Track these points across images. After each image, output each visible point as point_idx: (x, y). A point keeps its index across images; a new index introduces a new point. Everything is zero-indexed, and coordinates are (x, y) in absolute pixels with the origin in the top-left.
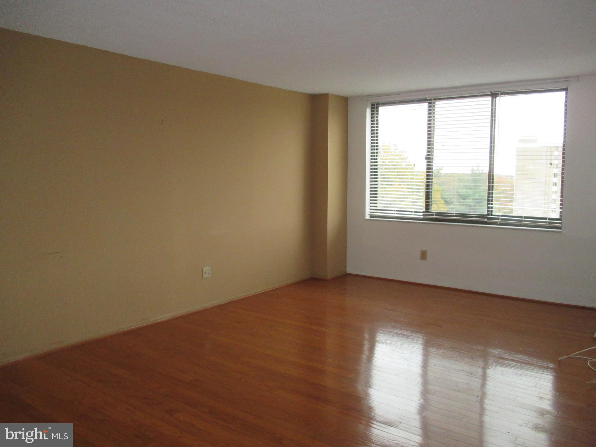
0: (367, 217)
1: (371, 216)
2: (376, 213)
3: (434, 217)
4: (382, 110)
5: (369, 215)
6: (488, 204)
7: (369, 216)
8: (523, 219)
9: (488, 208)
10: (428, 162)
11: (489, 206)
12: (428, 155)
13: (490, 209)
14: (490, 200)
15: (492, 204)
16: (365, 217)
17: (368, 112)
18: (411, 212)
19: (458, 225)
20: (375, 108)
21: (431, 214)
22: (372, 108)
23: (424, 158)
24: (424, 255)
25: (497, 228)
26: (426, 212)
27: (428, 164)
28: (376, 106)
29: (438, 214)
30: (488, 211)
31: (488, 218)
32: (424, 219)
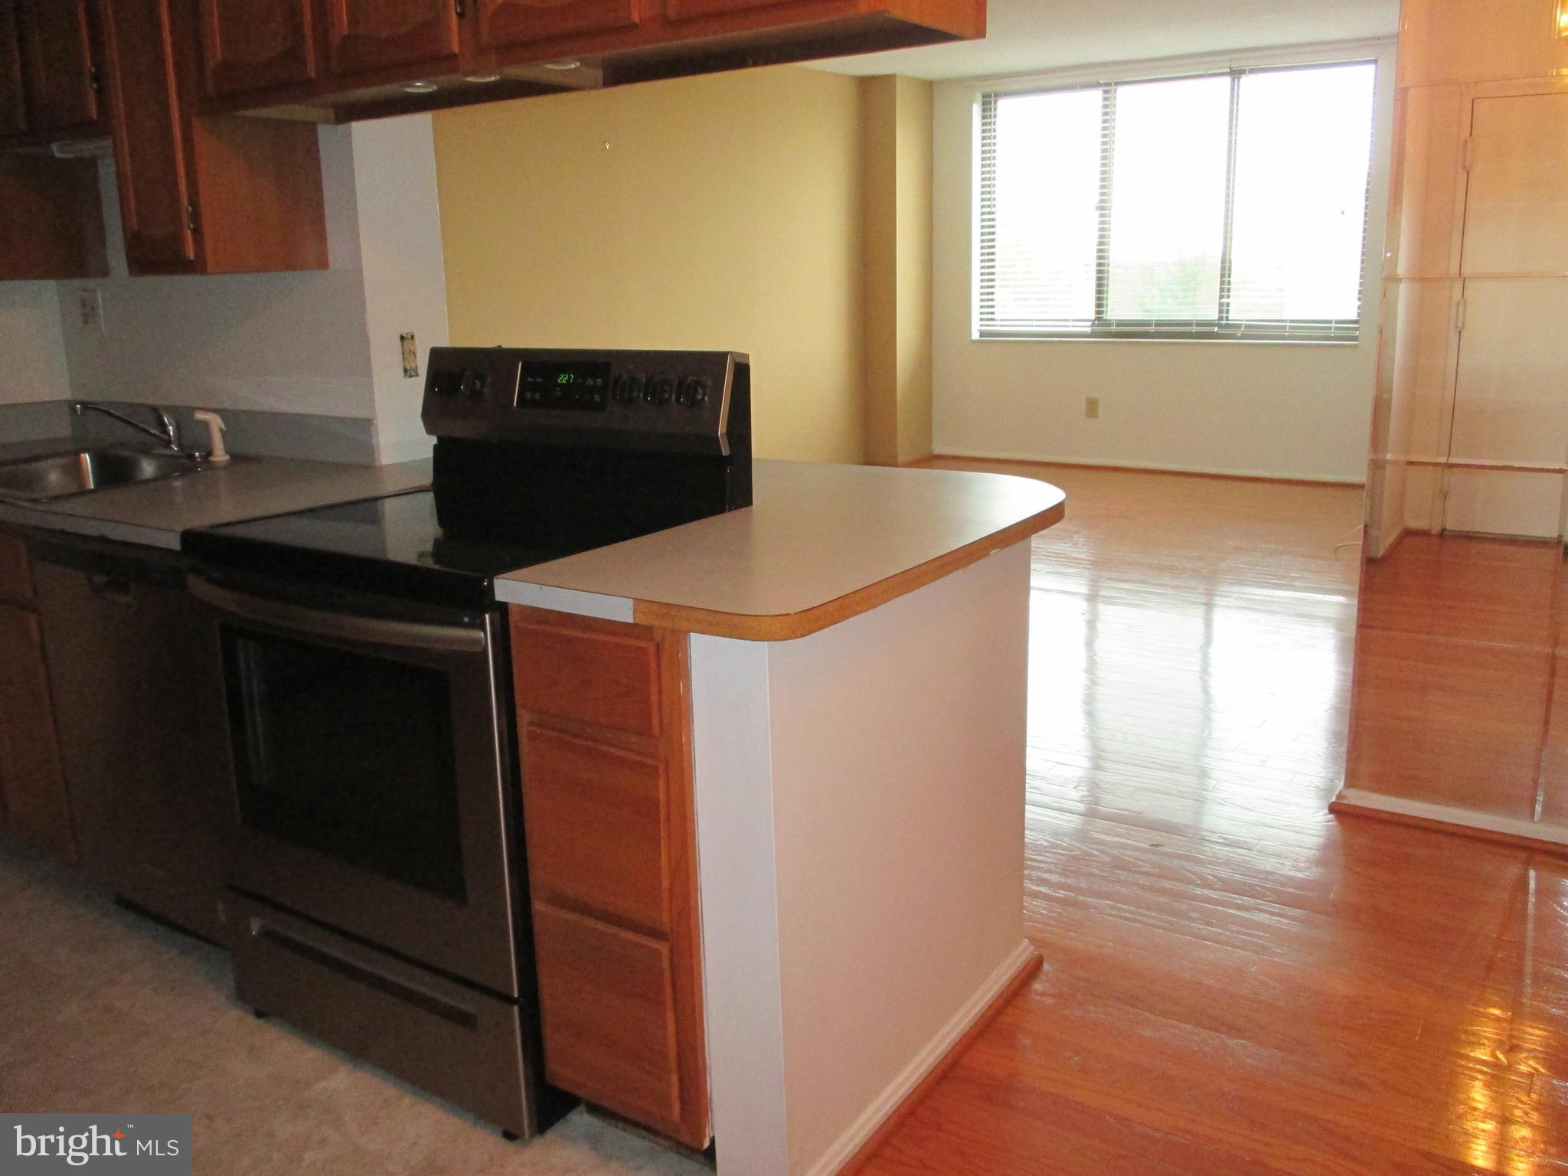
0: (975, 336)
1: (982, 334)
2: (994, 326)
3: (1113, 328)
4: (1004, 105)
5: (979, 330)
6: (1221, 297)
7: (978, 333)
8: (1288, 324)
9: (1221, 305)
10: (1102, 216)
11: (1222, 301)
12: (1102, 201)
13: (1223, 309)
14: (1224, 290)
15: (1228, 297)
16: (970, 335)
17: (977, 109)
18: (1067, 320)
19: (1163, 343)
20: (988, 103)
21: (1108, 323)
22: (984, 104)
23: (1094, 208)
24: (1092, 408)
25: (1237, 344)
26: (1098, 319)
27: (1101, 226)
28: (993, 99)
29: (1120, 323)
30: (1221, 311)
31: (1220, 326)
32: (1093, 335)
